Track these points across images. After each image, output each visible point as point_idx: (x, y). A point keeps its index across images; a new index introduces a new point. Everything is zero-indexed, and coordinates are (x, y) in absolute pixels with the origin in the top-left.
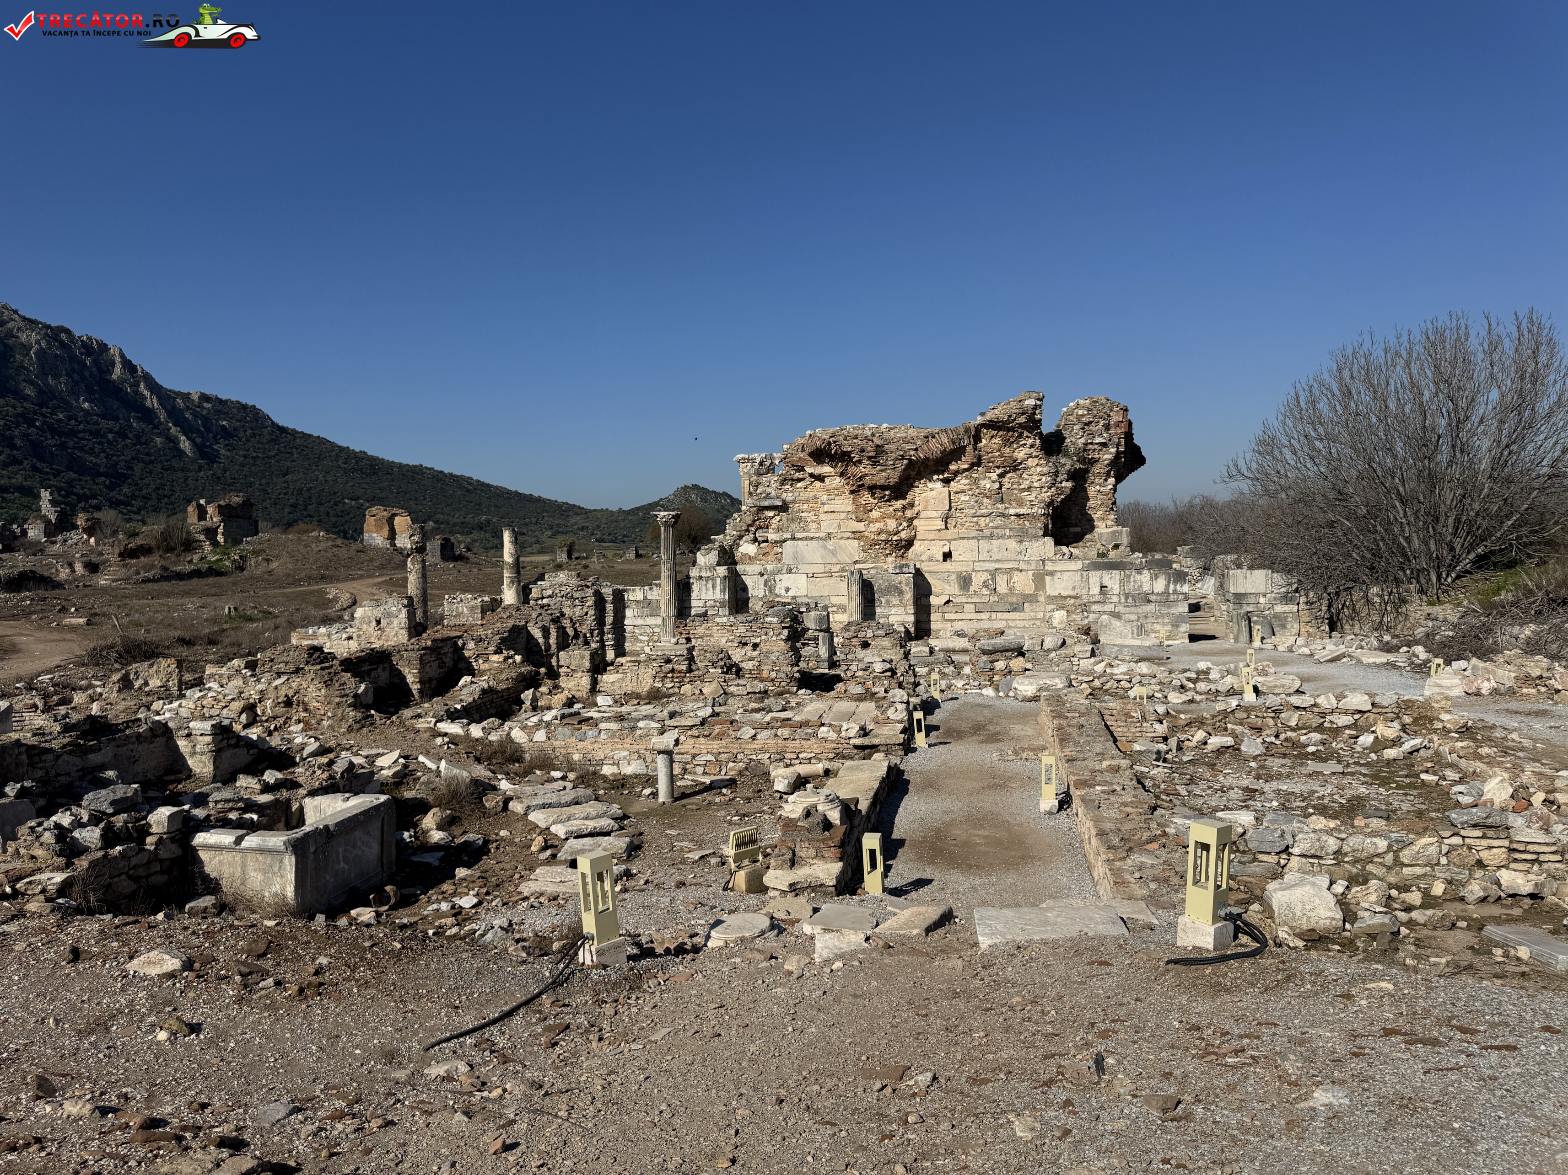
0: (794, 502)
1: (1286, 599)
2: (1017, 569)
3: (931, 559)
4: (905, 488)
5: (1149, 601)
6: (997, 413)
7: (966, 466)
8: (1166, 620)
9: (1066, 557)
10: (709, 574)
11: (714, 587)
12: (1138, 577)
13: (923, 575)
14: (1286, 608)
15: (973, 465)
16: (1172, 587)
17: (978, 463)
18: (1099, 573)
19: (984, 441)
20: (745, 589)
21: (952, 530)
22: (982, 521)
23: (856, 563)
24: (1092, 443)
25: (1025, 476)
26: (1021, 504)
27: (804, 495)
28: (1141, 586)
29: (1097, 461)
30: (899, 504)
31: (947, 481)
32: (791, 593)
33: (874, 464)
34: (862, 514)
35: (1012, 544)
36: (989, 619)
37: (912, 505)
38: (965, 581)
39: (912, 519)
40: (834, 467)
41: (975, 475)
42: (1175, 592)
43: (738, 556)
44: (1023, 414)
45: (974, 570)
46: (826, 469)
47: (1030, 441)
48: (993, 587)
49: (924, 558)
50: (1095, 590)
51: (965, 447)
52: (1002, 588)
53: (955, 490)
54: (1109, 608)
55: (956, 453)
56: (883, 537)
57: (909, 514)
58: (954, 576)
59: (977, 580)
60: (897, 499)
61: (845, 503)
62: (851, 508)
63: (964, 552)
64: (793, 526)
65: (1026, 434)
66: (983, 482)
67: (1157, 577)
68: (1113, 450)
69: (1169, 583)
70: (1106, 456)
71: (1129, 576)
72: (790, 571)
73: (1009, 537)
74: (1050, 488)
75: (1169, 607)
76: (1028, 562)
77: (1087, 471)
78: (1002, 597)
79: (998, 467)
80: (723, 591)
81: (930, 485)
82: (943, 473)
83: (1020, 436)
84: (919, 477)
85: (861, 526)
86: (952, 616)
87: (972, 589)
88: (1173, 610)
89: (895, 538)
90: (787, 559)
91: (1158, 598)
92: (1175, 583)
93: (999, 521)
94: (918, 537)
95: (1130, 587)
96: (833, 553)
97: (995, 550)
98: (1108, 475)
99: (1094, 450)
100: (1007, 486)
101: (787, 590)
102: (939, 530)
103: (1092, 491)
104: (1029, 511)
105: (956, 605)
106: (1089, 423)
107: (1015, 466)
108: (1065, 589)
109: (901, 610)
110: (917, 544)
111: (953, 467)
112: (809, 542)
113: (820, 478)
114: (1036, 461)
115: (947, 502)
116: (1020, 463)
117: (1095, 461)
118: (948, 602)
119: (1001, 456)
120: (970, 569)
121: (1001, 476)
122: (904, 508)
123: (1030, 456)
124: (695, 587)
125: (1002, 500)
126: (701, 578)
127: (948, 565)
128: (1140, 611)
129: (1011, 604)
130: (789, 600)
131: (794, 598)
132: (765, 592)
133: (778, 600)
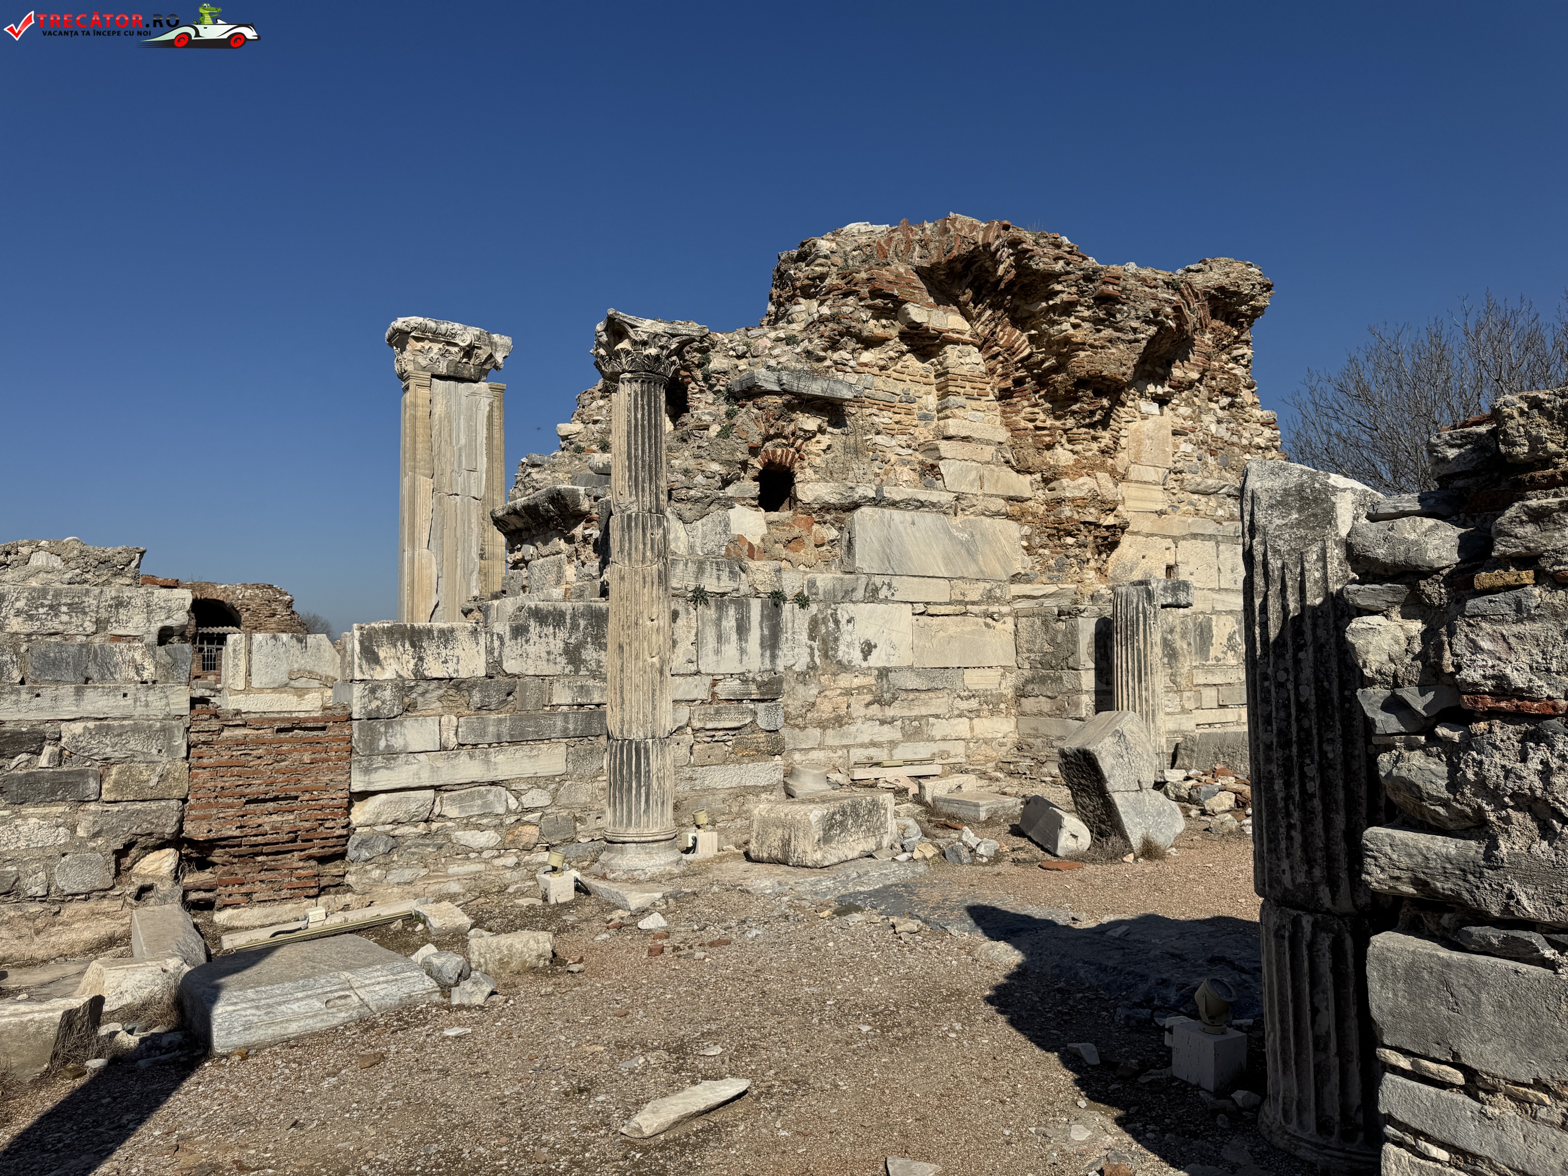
0: (858, 400)
7: (1195, 376)
21: (1174, 516)
22: (1203, 504)
23: (1016, 578)
30: (1105, 437)
31: (1164, 403)
32: (877, 660)
34: (1027, 453)
37: (1119, 445)
38: (1202, 636)
39: (1119, 479)
40: (974, 319)
41: (1198, 401)
45: (1214, 611)
46: (953, 321)
49: (1135, 576)
53: (1175, 424)
57: (1117, 464)
59: (1219, 633)
61: (987, 420)
62: (1001, 434)
63: (1196, 565)
66: (1206, 419)
72: (873, 595)
81: (1143, 406)
82: (1162, 380)
85: (1026, 485)
87: (1212, 653)
90: (865, 559)
94: (1128, 526)
96: (969, 549)
101: (868, 649)
102: (1160, 513)
111: (1175, 372)
112: (916, 515)
113: (931, 344)
115: (1169, 449)
119: (1223, 370)
121: (1223, 411)
122: (1112, 449)
130: (871, 680)
131: (883, 673)
132: (812, 655)
133: (845, 681)
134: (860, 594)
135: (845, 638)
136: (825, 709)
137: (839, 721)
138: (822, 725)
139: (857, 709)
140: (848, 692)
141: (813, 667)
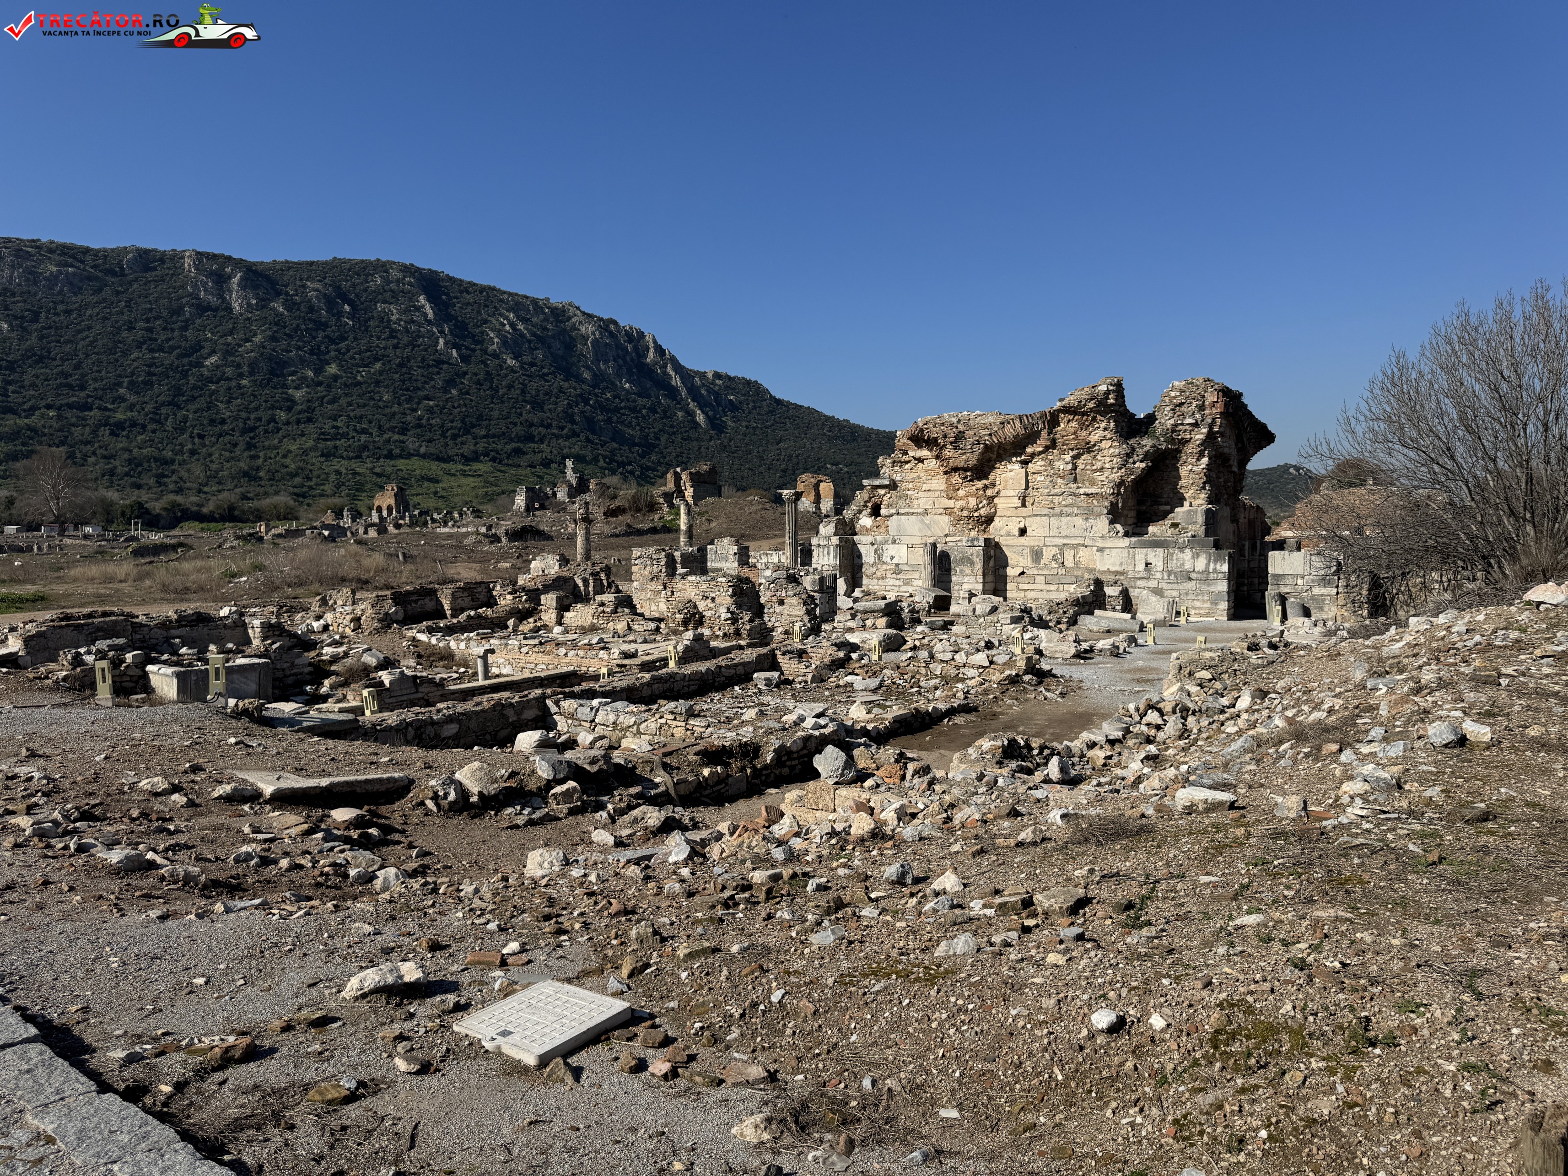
0: (902, 481)
1: (1324, 581)
2: (1083, 545)
3: (1008, 535)
4: (986, 469)
5: (1190, 579)
6: (1071, 400)
7: (1041, 449)
8: (1206, 598)
9: (1120, 535)
10: (825, 543)
11: (828, 554)
12: (1181, 555)
13: (1001, 549)
14: (1325, 591)
15: (1047, 448)
16: (1212, 566)
17: (1053, 445)
18: (1144, 551)
19: (1062, 425)
20: (860, 556)
21: (1027, 508)
22: (1057, 500)
23: (946, 536)
24: (1182, 424)
25: (1099, 457)
26: (1093, 483)
27: (911, 475)
28: (1183, 564)
29: (1188, 441)
30: (980, 484)
31: (1025, 463)
32: (895, 561)
33: (956, 448)
34: (951, 493)
35: (1079, 521)
36: (1057, 590)
37: (993, 485)
38: (1037, 555)
39: (993, 497)
40: (931, 450)
41: (1050, 457)
42: (1215, 571)
43: (858, 527)
44: (1091, 399)
45: (1045, 545)
46: (924, 453)
47: (1103, 425)
48: (1061, 561)
49: (1002, 533)
50: (1141, 567)
51: (1039, 432)
52: (1069, 563)
53: (1032, 470)
54: (1153, 584)
55: (1032, 437)
56: (965, 513)
57: (989, 492)
58: (1027, 550)
59: (1048, 553)
60: (979, 479)
61: (939, 483)
62: (943, 487)
63: (1036, 527)
64: (901, 502)
65: (1099, 417)
66: (1057, 464)
67: (1198, 556)
68: (1205, 430)
69: (1209, 562)
70: (1197, 437)
71: (1172, 554)
72: (894, 542)
73: (1077, 515)
74: (1120, 469)
75: (1209, 585)
76: (1092, 539)
77: (1179, 451)
78: (1068, 571)
79: (1072, 450)
80: (835, 557)
81: (1010, 466)
82: (1020, 455)
83: (1094, 419)
84: (1000, 458)
85: (950, 504)
86: (1026, 586)
87: (1042, 562)
88: (1212, 589)
89: (976, 514)
90: (893, 531)
91: (1199, 576)
92: (1216, 561)
93: (1070, 500)
94: (998, 514)
95: (1173, 565)
96: (928, 527)
97: (1064, 527)
98: (1201, 455)
99: (1185, 431)
100: (1081, 467)
101: (892, 558)
102: (1017, 508)
103: (1184, 471)
104: (1099, 491)
105: (1030, 576)
106: (1181, 404)
107: (1088, 448)
108: (1114, 564)
109: (972, 579)
110: (997, 519)
111: (1029, 450)
112: (910, 517)
113: (920, 460)
114: (1109, 443)
115: (1023, 482)
116: (1094, 445)
117: (1185, 442)
118: (1023, 573)
119: (1076, 438)
120: (1041, 544)
121: (1076, 457)
122: (986, 487)
123: (1104, 438)
124: (815, 554)
125: (1075, 480)
126: (819, 546)
127: (1022, 540)
128: (1181, 587)
129: (1077, 577)
130: (893, 567)
131: (897, 565)
132: (875, 559)
133: (885, 567)
134: (890, 541)
135: (885, 555)
136: (879, 574)
140: (886, 570)
141: (875, 562)
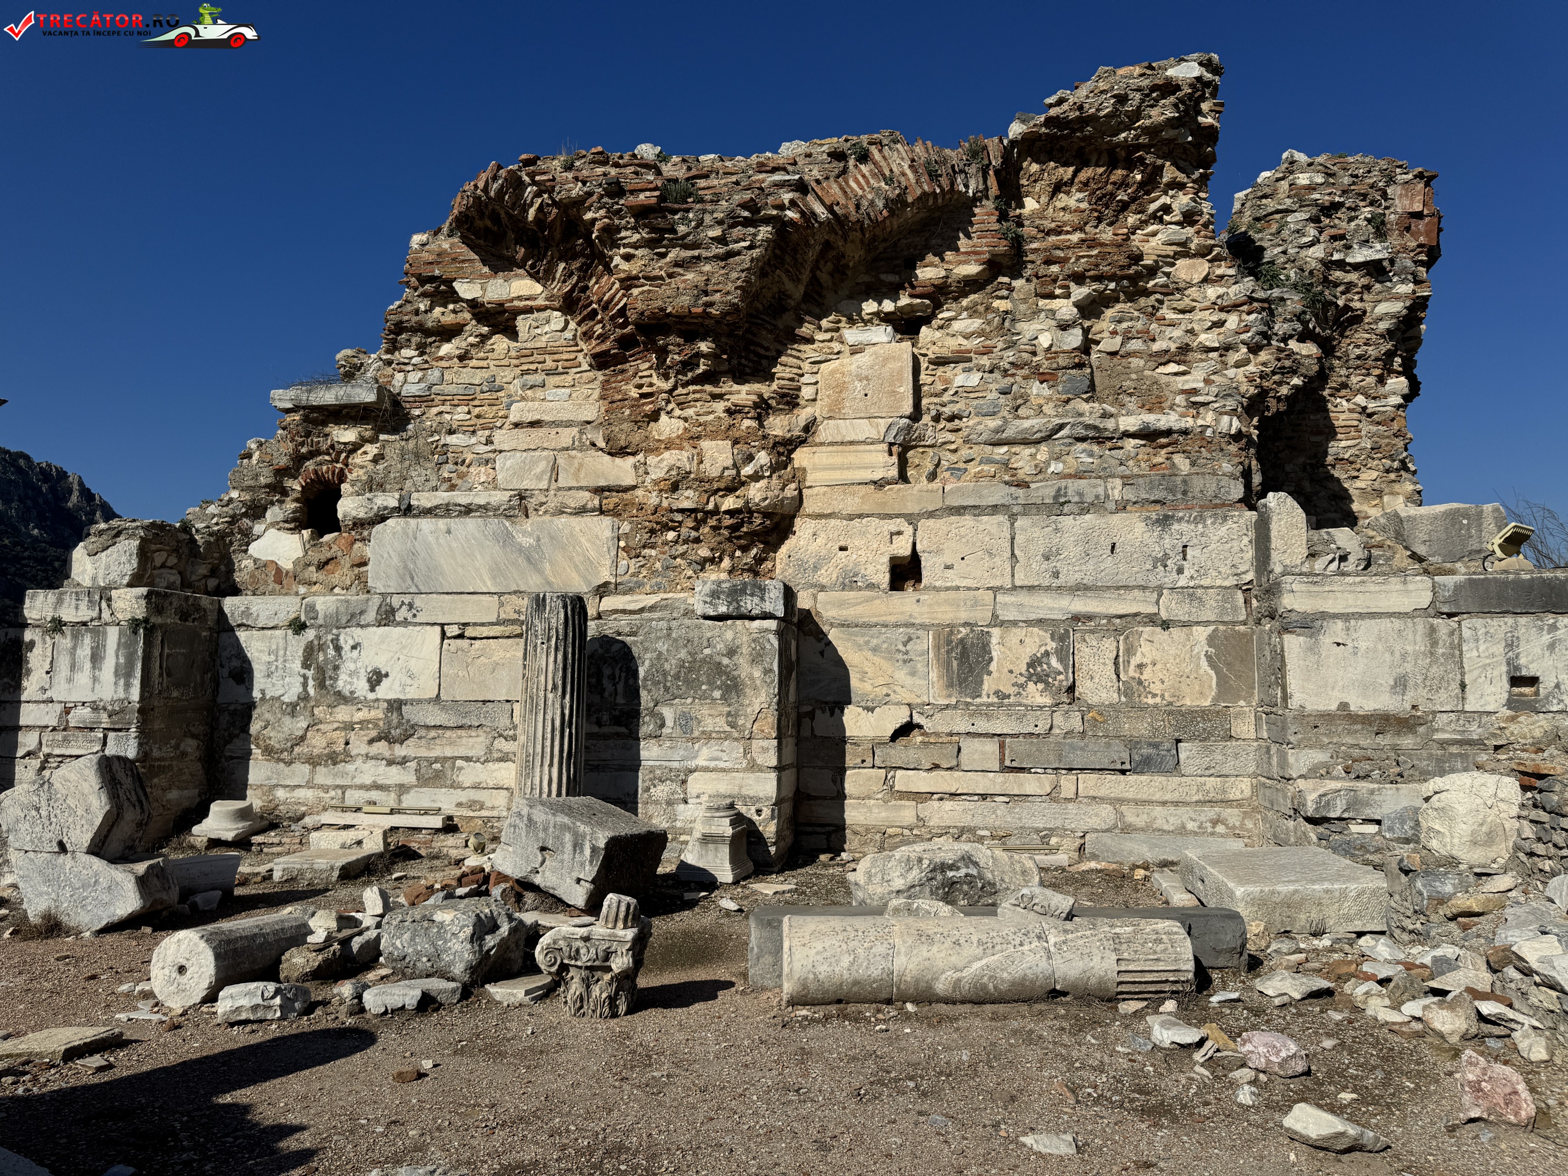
3: (849, 583)
7: (972, 269)
10: (87, 616)
11: (97, 657)
15: (994, 269)
17: (1013, 261)
18: (1501, 624)
20: (242, 673)
21: (919, 484)
22: (1025, 458)
23: (603, 590)
24: (1343, 265)
25: (1166, 311)
26: (1156, 405)
30: (745, 392)
31: (907, 322)
32: (386, 691)
34: (625, 429)
35: (1133, 529)
36: (1053, 796)
37: (791, 399)
38: (966, 659)
39: (790, 444)
40: (543, 277)
41: (1001, 304)
43: (244, 567)
44: (1163, 94)
45: (996, 621)
46: (519, 286)
48: (1063, 680)
50: (1488, 694)
51: (967, 205)
52: (1098, 687)
53: (934, 351)
55: (939, 223)
56: (687, 499)
57: (779, 425)
59: (1010, 653)
61: (576, 397)
62: (591, 411)
63: (958, 555)
64: (419, 476)
65: (1170, 173)
72: (387, 617)
73: (1122, 507)
76: (1190, 594)
78: (1097, 718)
79: (1079, 279)
81: (852, 335)
82: (893, 291)
83: (1151, 183)
85: (622, 470)
86: (921, 781)
89: (730, 503)
90: (383, 578)
93: (1082, 456)
94: (809, 506)
96: (532, 557)
97: (1072, 551)
98: (1387, 366)
99: (1350, 285)
100: (1110, 342)
101: (376, 678)
102: (879, 484)
103: (1342, 410)
105: (932, 741)
107: (1131, 280)
110: (803, 527)
111: (928, 273)
112: (456, 524)
113: (502, 319)
114: (1202, 267)
115: (906, 389)
116: (1152, 271)
117: (1353, 319)
118: (906, 730)
119: (1088, 246)
120: (982, 616)
121: (1092, 308)
124: (37, 658)
125: (1092, 389)
126: (59, 624)
127: (907, 603)
129: (1132, 744)
130: (378, 713)
131: (396, 706)
132: (305, 685)
133: (343, 713)
134: (371, 616)
135: (347, 666)
136: (317, 743)
137: (333, 759)
138: (313, 761)
139: (359, 746)
140: (349, 727)
141: (304, 697)
